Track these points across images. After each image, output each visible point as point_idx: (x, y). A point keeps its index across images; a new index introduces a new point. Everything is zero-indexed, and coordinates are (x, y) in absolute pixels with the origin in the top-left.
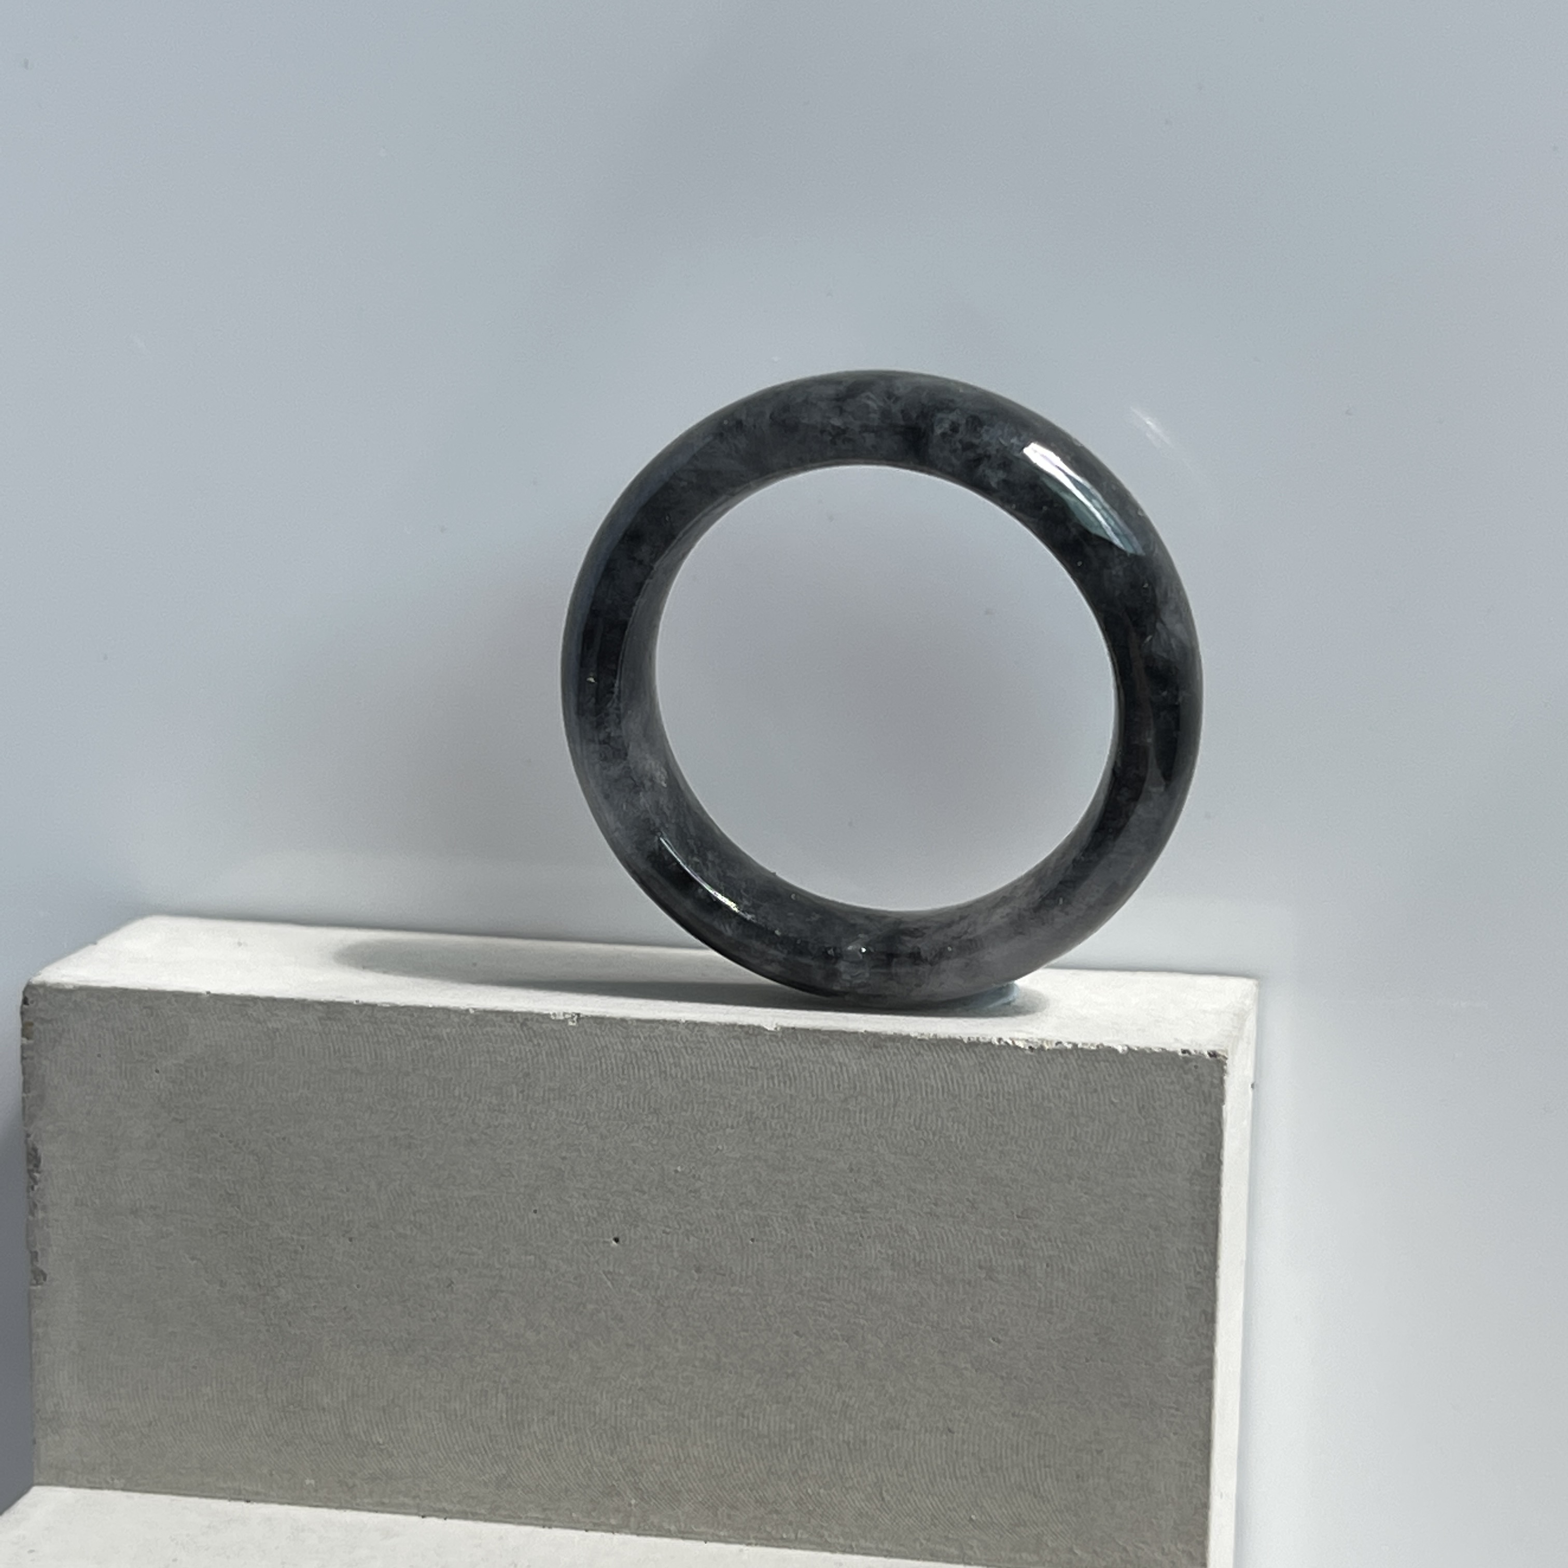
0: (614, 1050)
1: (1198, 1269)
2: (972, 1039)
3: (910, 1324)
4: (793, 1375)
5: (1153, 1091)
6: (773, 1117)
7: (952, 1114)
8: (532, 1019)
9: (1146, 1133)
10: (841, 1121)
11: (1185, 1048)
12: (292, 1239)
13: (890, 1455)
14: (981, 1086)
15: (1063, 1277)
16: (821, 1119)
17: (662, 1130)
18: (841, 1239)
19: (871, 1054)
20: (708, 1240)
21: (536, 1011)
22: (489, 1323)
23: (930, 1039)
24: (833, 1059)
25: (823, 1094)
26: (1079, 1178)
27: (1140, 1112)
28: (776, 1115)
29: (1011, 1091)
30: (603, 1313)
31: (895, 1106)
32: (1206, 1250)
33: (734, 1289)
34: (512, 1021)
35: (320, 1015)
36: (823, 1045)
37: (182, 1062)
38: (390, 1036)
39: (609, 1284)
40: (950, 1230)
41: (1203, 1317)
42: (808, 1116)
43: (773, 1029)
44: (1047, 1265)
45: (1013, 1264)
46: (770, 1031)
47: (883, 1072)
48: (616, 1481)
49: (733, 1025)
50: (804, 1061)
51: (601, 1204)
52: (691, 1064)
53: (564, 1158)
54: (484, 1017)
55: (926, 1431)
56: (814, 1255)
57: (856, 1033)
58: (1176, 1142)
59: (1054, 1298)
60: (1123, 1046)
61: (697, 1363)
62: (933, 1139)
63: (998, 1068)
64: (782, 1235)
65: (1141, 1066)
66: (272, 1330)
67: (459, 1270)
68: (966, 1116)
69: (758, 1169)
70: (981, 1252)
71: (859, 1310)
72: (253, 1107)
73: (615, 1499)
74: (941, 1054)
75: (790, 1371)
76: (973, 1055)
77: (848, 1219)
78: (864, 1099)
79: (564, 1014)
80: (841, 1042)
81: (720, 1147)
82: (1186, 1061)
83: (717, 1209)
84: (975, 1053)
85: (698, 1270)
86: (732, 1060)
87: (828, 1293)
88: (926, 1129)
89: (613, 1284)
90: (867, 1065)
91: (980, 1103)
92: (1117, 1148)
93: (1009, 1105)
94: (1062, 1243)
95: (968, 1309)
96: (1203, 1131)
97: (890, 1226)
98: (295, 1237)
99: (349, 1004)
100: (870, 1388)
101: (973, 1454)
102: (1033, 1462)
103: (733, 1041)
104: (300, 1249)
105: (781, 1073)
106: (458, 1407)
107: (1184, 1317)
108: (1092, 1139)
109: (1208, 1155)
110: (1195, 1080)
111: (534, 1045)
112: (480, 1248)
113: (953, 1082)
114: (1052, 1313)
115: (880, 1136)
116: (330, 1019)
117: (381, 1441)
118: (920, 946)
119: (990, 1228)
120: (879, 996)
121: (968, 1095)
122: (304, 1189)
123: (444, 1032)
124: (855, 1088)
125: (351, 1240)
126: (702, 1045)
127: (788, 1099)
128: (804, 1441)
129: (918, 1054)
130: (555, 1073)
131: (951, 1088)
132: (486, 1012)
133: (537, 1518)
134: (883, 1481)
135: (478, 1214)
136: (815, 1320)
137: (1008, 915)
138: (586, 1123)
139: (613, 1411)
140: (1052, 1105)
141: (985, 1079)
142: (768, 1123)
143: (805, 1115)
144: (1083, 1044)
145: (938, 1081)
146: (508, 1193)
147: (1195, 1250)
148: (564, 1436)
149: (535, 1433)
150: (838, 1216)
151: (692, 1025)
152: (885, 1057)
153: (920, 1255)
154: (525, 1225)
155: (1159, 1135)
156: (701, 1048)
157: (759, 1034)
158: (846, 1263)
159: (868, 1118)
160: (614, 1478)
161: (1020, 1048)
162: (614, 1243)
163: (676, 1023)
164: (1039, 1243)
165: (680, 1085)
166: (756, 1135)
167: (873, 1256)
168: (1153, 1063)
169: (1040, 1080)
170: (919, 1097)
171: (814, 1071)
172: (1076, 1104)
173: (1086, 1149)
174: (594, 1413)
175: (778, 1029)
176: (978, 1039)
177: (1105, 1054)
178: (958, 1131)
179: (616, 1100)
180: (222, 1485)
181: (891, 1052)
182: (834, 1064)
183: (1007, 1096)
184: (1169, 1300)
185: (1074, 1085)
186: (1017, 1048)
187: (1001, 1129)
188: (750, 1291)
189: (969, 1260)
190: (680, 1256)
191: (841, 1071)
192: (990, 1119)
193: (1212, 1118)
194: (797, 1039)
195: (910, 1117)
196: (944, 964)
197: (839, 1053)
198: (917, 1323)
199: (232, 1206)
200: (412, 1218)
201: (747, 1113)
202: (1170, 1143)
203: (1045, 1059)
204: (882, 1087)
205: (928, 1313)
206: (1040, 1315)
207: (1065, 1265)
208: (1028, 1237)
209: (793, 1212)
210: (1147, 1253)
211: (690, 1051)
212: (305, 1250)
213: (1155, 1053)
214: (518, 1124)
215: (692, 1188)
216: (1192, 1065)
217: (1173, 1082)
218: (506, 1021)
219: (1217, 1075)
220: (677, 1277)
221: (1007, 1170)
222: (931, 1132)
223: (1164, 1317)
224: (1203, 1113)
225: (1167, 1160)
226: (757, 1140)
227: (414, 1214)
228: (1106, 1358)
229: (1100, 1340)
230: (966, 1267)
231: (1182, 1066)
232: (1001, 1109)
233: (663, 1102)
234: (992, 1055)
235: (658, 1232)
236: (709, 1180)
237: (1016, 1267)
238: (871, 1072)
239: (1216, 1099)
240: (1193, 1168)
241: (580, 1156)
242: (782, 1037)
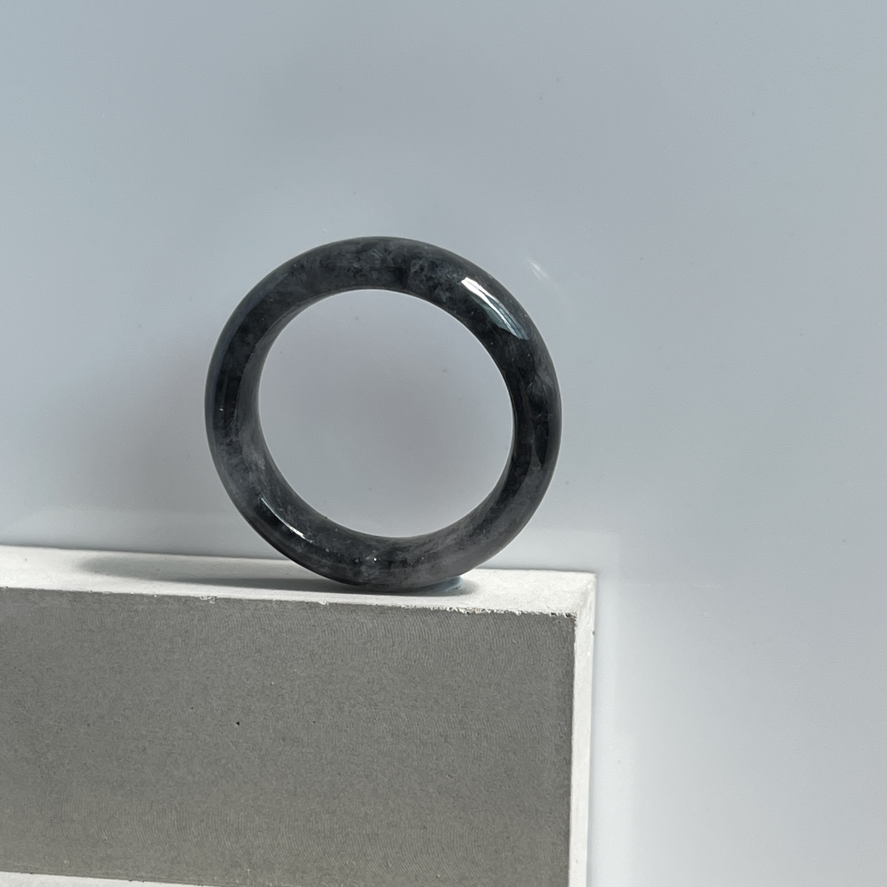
0: (235, 617)
1: (561, 735)
3: (403, 768)
4: (338, 797)
5: (535, 636)
6: (325, 653)
7: (425, 650)
8: (190, 600)
9: (532, 660)
10: (363, 655)
11: (553, 612)
12: (56, 726)
13: (392, 842)
14: (441, 634)
15: (487, 740)
16: (352, 654)
17: (263, 661)
18: (363, 721)
19: (379, 618)
20: (289, 723)
21: (192, 595)
22: (167, 771)
23: (412, 609)
24: (358, 620)
25: (353, 640)
26: (495, 685)
27: (529, 648)
28: (327, 652)
29: (457, 637)
30: (231, 764)
31: (393, 646)
32: (566, 724)
33: (304, 750)
34: (178, 601)
35: (70, 599)
36: (353, 613)
38: (109, 610)
39: (234, 748)
40: (424, 715)
41: (565, 762)
42: (345, 652)
43: (324, 604)
44: (478, 734)
45: (459, 734)
47: (386, 627)
48: (239, 859)
49: (302, 602)
50: (342, 621)
51: (229, 704)
52: (279, 624)
53: (208, 678)
54: (162, 599)
55: (412, 828)
56: (348, 730)
57: (370, 606)
58: (549, 664)
59: (482, 752)
60: (519, 611)
61: (283, 791)
62: (414, 664)
63: (450, 624)
64: (331, 719)
65: (529, 622)
66: (44, 777)
67: (149, 741)
68: (432, 651)
69: (317, 682)
70: (441, 727)
71: (374, 760)
72: (32, 651)
73: (239, 868)
74: (418, 617)
75: (336, 795)
77: (367, 710)
78: (376, 643)
79: (208, 597)
80: (363, 611)
81: (296, 670)
82: (554, 619)
83: (294, 705)
84: (437, 616)
85: (284, 740)
86: (302, 621)
87: (356, 751)
88: (410, 658)
89: (236, 748)
90: (377, 624)
91: (440, 643)
92: (516, 668)
93: (456, 645)
94: (486, 721)
95: (434, 759)
96: (564, 658)
98: (57, 724)
99: (87, 593)
100: (380, 804)
101: (438, 840)
102: (472, 844)
103: (302, 611)
104: (60, 730)
105: (329, 629)
106: (149, 818)
107: (554, 762)
108: (502, 664)
109: (566, 671)
110: (559, 630)
111: (191, 615)
112: (161, 729)
113: (425, 633)
114: (481, 760)
115: (385, 663)
116: (75, 601)
117: (106, 838)
118: (406, 556)
119: (446, 714)
120: (384, 585)
121: (433, 639)
122: (62, 697)
123: (140, 608)
124: (371, 636)
125: (88, 725)
126: (285, 613)
127: (333, 643)
128: (344, 834)
129: (405, 617)
130: (202, 630)
131: (424, 636)
132: (164, 596)
133: (195, 881)
134: (388, 856)
135: (160, 710)
136: (349, 767)
137: (455, 539)
138: (220, 658)
139: (237, 819)
140: (480, 644)
141: (443, 630)
142: (322, 657)
143: (343, 652)
144: (497, 610)
145: (417, 632)
146: (177, 698)
147: (559, 724)
148: (209, 834)
149: (193, 832)
150: (362, 708)
151: (280, 602)
152: (387, 619)
153: (408, 730)
154: (187, 716)
155: (540, 661)
156: (284, 615)
157: (317, 607)
158: (367, 735)
159: (378, 653)
160: (237, 857)
161: (462, 613)
162: (237, 725)
163: (271, 601)
164: (473, 721)
165: (273, 636)
166: (316, 663)
167: (382, 731)
168: (535, 621)
169: (473, 631)
170: (406, 641)
171: (347, 627)
172: (493, 644)
173: (499, 669)
174: (226, 821)
175: (328, 604)
176: (439, 608)
177: (509, 616)
178: (428, 659)
179: (237, 645)
180: (16, 864)
181: (391, 616)
182: (359, 623)
183: (455, 640)
184: (546, 752)
185: (492, 633)
186: (460, 613)
187: (452, 658)
188: (313, 751)
189: (435, 731)
190: (274, 732)
191: (363, 627)
192: (446, 653)
193: (568, 650)
194: (338, 609)
195: (401, 653)
196: (420, 567)
197: (361, 617)
198: (406, 767)
199: (21, 707)
200: (123, 712)
201: (310, 651)
202: (545, 665)
203: (476, 619)
204: (386, 635)
205: (412, 762)
206: (474, 762)
207: (488, 733)
208: (467, 718)
209: (336, 706)
210: (533, 726)
211: (278, 617)
212: (62, 732)
213: (536, 615)
214: (182, 659)
215: (280, 694)
216: (557, 621)
217: (546, 631)
218: (175, 601)
219: (570, 626)
220: (272, 744)
221: (455, 681)
222: (413, 661)
223: (543, 762)
224: (563, 648)
225: (544, 674)
226: (316, 666)
227: (124, 710)
228: (511, 785)
229: (508, 775)
230: (433, 736)
231: (551, 622)
232: (452, 647)
233: (263, 645)
234: (447, 617)
235: (261, 718)
236: (290, 689)
237: (461, 735)
238: (379, 627)
239: (570, 640)
240: (558, 679)
241: (217, 677)
242: (330, 608)
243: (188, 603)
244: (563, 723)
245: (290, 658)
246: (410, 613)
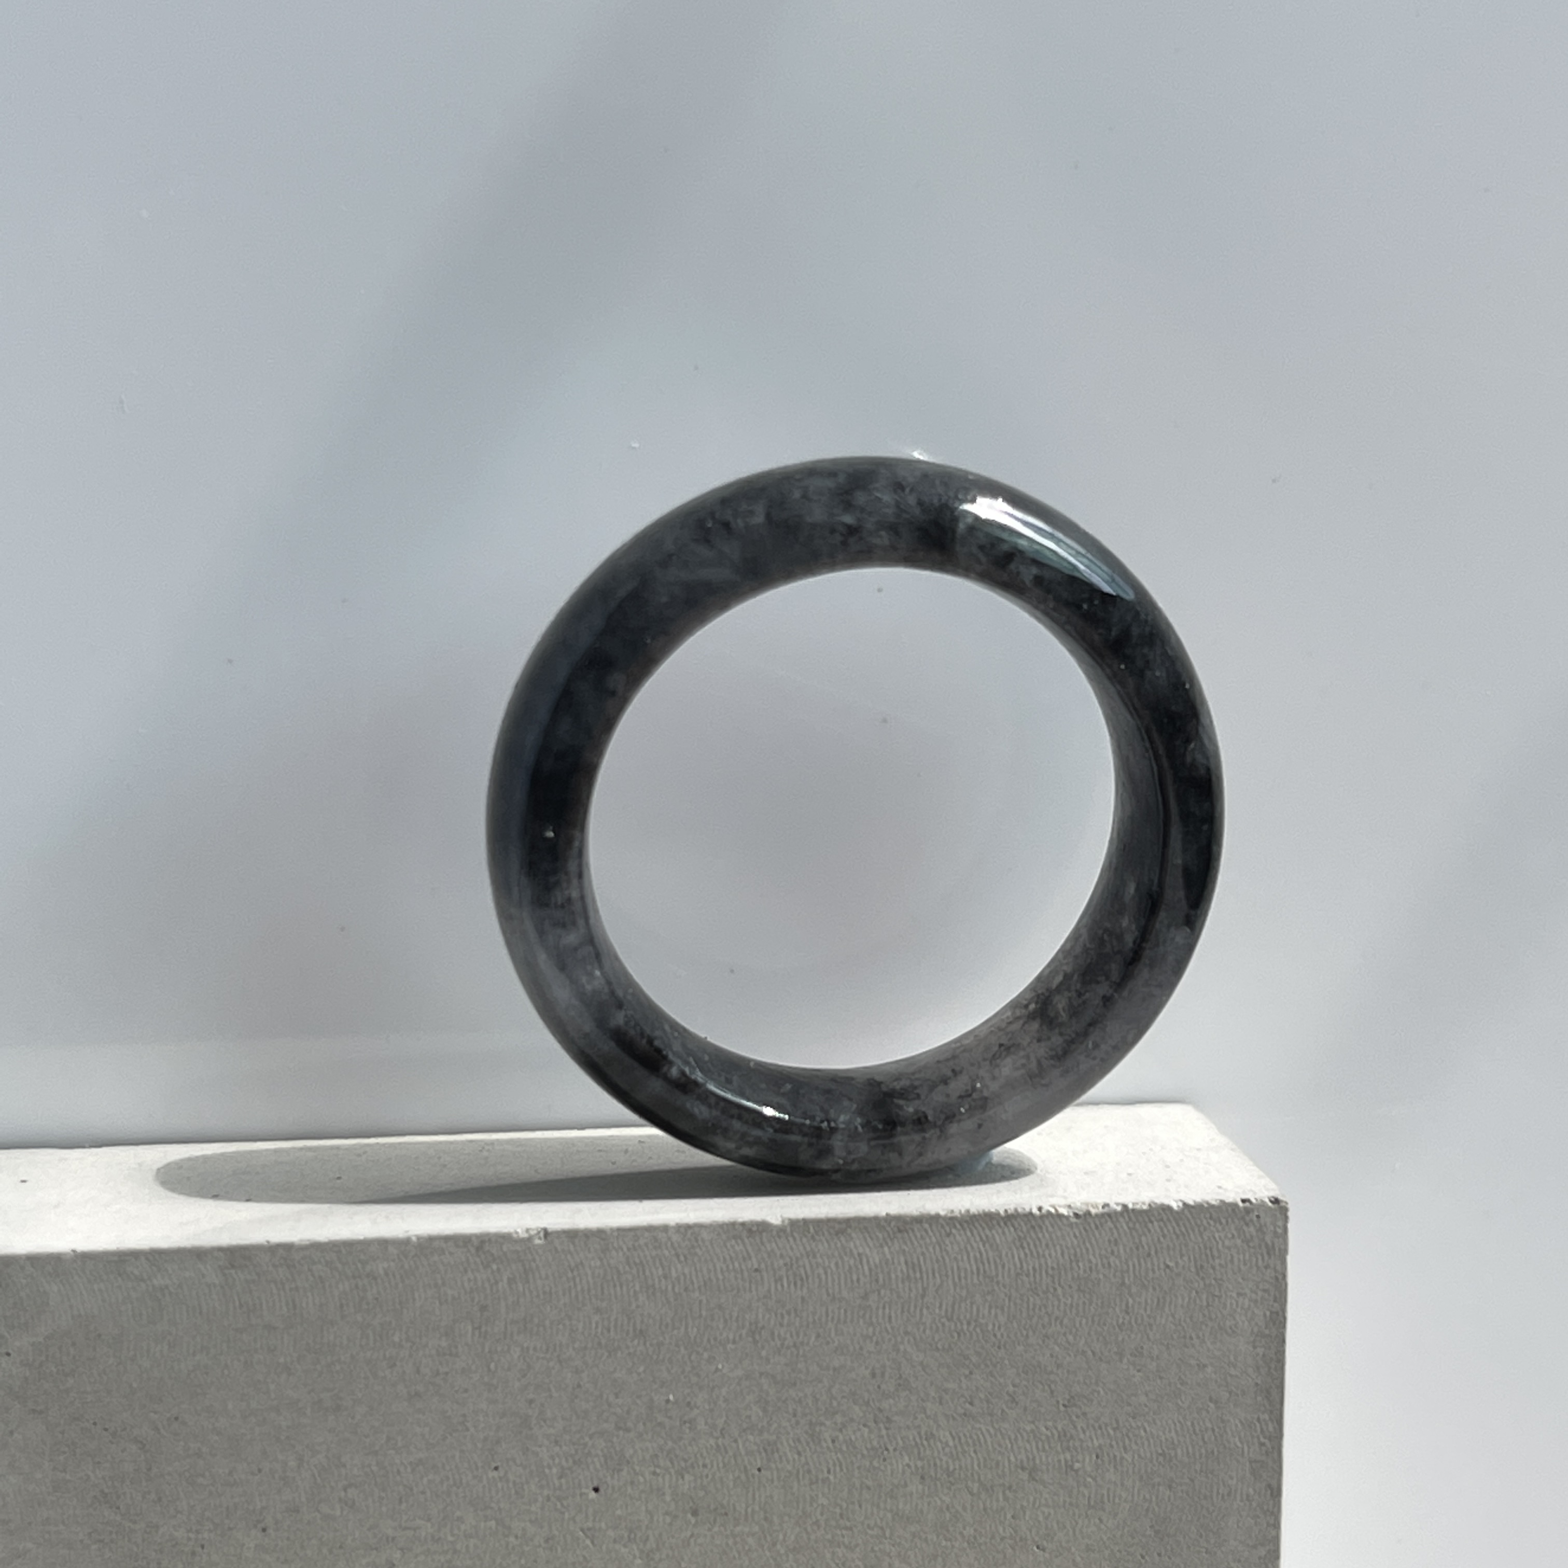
0: (590, 1267)
1: (1262, 1440)
2: (1009, 1212)
3: (944, 1543)
5: (1211, 1248)
6: (781, 1325)
7: (989, 1298)
8: (489, 1242)
9: (1204, 1297)
10: (861, 1321)
11: (1244, 1197)
12: (189, 1539)
14: (1021, 1263)
15: (1115, 1467)
16: (839, 1321)
17: (650, 1353)
18: (863, 1455)
19: (896, 1241)
20: (707, 1476)
21: (494, 1231)
23: (962, 1215)
24: (851, 1251)
25: (840, 1292)
26: (1131, 1355)
27: (1198, 1274)
28: (786, 1321)
29: (1055, 1266)
31: (923, 1296)
32: (1271, 1419)
33: (737, 1530)
34: (464, 1247)
35: (221, 1263)
37: (41, 1339)
38: (311, 1279)
39: (588, 1542)
40: (988, 1431)
41: (1269, 1492)
42: (824, 1319)
43: (779, 1223)
44: (1097, 1457)
45: (1059, 1461)
46: (776, 1226)
47: (909, 1259)
49: (733, 1225)
50: (818, 1255)
51: (576, 1451)
52: (684, 1274)
53: (531, 1402)
54: (428, 1245)
56: (831, 1477)
57: (875, 1218)
58: (1237, 1303)
59: (1105, 1493)
60: (1176, 1201)
62: (968, 1329)
63: (1040, 1241)
64: (794, 1460)
65: (1199, 1222)
67: (402, 1549)
68: (1004, 1299)
69: (765, 1387)
70: (1023, 1451)
71: (884, 1534)
72: (135, 1385)
74: (975, 1232)
76: (1012, 1229)
77: (870, 1432)
78: (888, 1292)
79: (529, 1230)
80: (860, 1230)
81: (720, 1366)
82: (1248, 1211)
83: (717, 1438)
84: (1013, 1226)
85: (695, 1513)
86: (733, 1263)
87: (848, 1519)
88: (959, 1319)
89: (593, 1542)
90: (891, 1253)
91: (1019, 1282)
92: (1173, 1316)
93: (1053, 1282)
94: (1114, 1429)
95: (1009, 1516)
96: (1267, 1286)
97: (919, 1433)
98: (192, 1536)
99: (258, 1247)
103: (733, 1242)
104: (200, 1549)
105: (790, 1273)
107: (1248, 1495)
108: (1145, 1310)
109: (1271, 1313)
110: (1257, 1231)
111: (493, 1272)
112: (429, 1520)
113: (989, 1263)
114: (1103, 1510)
115: (906, 1333)
116: (233, 1267)
119: (1033, 1422)
121: (1006, 1275)
122: (203, 1476)
123: (381, 1267)
124: (877, 1281)
125: (264, 1530)
126: (698, 1250)
127: (799, 1301)
129: (948, 1235)
130: (518, 1302)
131: (987, 1270)
132: (431, 1239)
135: (425, 1480)
136: (833, 1553)
138: (558, 1357)
140: (1101, 1276)
141: (1026, 1255)
142: (776, 1334)
143: (820, 1319)
144: (1133, 1204)
145: (973, 1262)
146: (462, 1451)
147: (1258, 1420)
150: (859, 1430)
151: (685, 1229)
152: (911, 1242)
153: (954, 1463)
154: (484, 1487)
155: (1220, 1297)
156: (696, 1254)
157: (764, 1230)
158: (869, 1483)
159: (893, 1315)
161: (1063, 1216)
162: (593, 1493)
163: (665, 1228)
164: (1088, 1434)
165: (672, 1300)
166: (763, 1347)
167: (900, 1471)
168: (1211, 1218)
169: (1087, 1250)
170: (950, 1282)
171: (829, 1267)
172: (1128, 1271)
173: (1139, 1321)
175: (786, 1222)
176: (1016, 1210)
177: (1159, 1213)
178: (996, 1315)
179: (594, 1325)
181: (918, 1235)
182: (853, 1256)
183: (1050, 1272)
184: (1231, 1478)
185: (1125, 1251)
186: (1060, 1216)
187: (1043, 1309)
188: (756, 1529)
189: (1009, 1461)
190: (673, 1499)
191: (861, 1263)
192: (1031, 1299)
193: (1276, 1271)
194: (809, 1232)
195: (940, 1308)
197: (858, 1243)
198: (950, 1540)
199: (110, 1508)
201: (751, 1324)
202: (1231, 1304)
203: (1093, 1226)
204: (908, 1276)
205: (964, 1528)
206: (1089, 1512)
207: (1117, 1454)
208: (1075, 1427)
209: (806, 1432)
210: (1207, 1429)
211: (682, 1258)
212: (205, 1550)
213: (1213, 1206)
214: (473, 1367)
215: (686, 1418)
216: (1253, 1216)
217: (1233, 1236)
218: (457, 1246)
219: (1280, 1223)
220: (670, 1524)
221: (1052, 1356)
222: (965, 1322)
223: (1226, 1497)
224: (1267, 1267)
225: (1228, 1323)
226: (764, 1353)
227: (345, 1490)
228: (1163, 1553)
229: (1157, 1532)
230: (1006, 1470)
231: (1243, 1218)
232: (1044, 1288)
233: (651, 1321)
234: (1033, 1227)
235: (647, 1475)
236: (707, 1407)
237: (1063, 1462)
238: (896, 1261)
239: (1280, 1249)
240: (1256, 1330)
241: (551, 1397)
242: (792, 1232)
243: (487, 1247)
244: (1266, 1417)
245: (709, 1341)
246: (958, 1226)
